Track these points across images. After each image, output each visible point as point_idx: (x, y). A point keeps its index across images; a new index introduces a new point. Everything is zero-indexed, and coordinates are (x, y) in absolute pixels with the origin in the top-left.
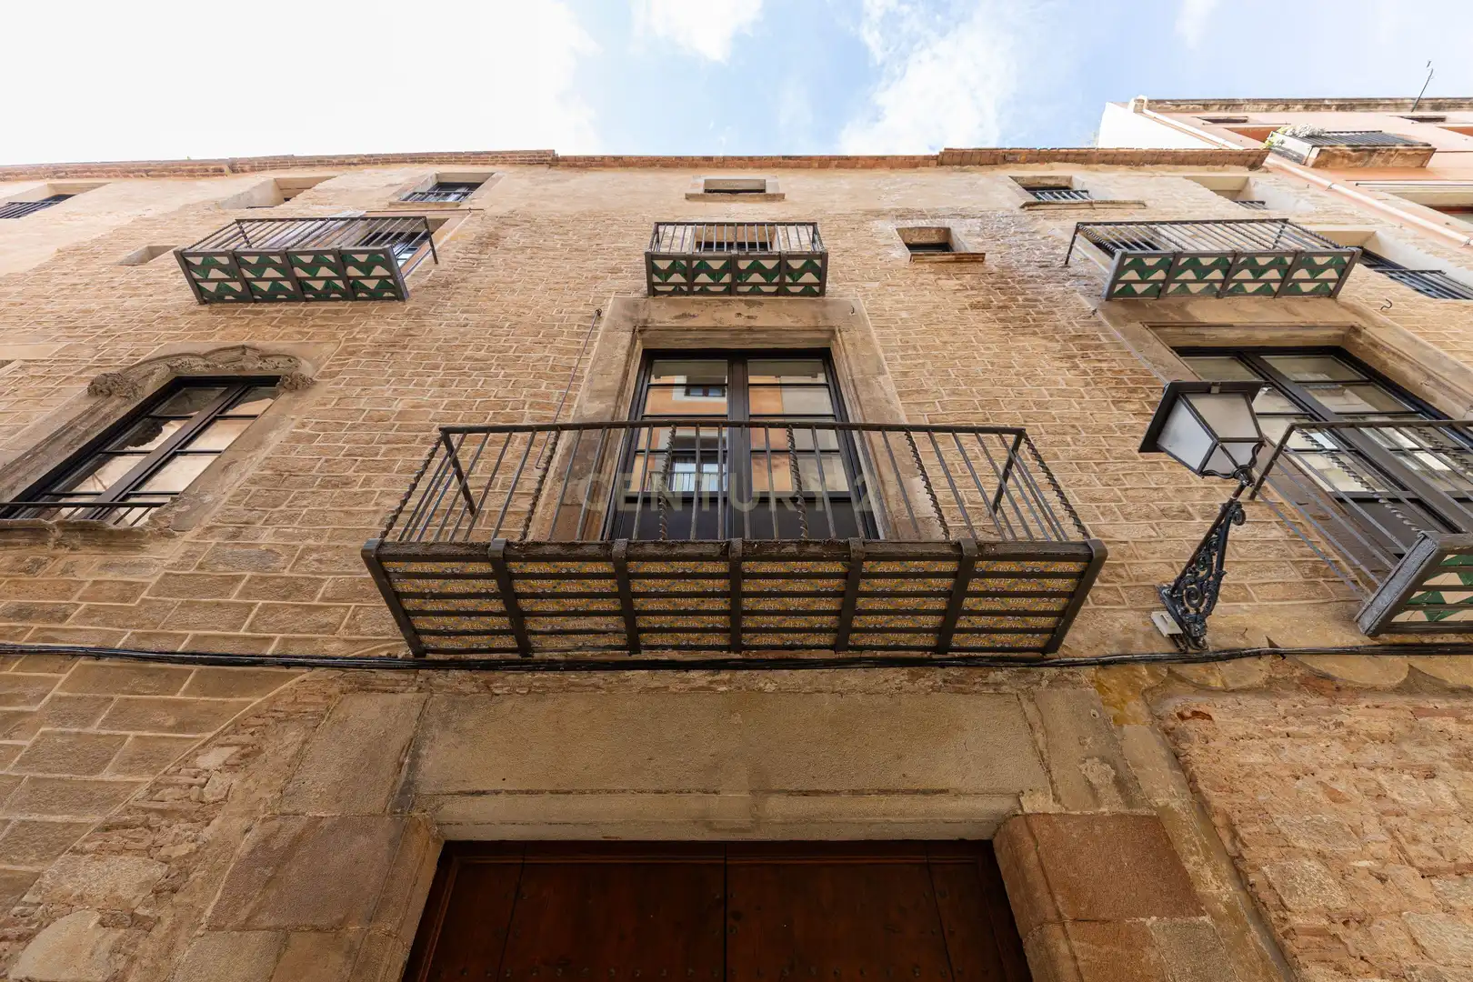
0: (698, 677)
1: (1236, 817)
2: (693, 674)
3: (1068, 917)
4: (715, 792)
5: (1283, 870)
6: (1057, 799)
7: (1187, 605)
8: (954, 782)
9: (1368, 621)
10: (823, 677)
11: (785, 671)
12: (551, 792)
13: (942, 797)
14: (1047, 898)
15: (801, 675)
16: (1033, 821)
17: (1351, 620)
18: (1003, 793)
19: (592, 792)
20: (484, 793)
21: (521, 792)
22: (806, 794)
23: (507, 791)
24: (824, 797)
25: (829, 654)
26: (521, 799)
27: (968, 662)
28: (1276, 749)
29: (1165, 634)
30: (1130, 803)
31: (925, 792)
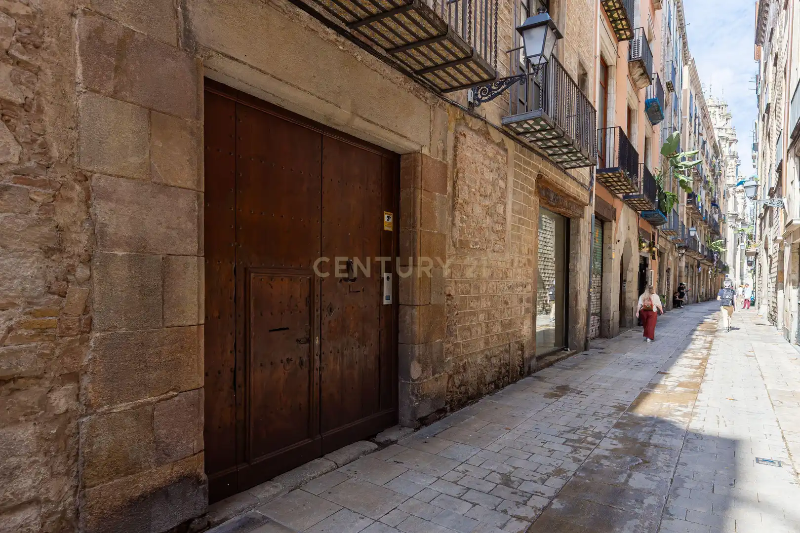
0: (331, 34)
1: (460, 171)
2: (329, 30)
3: (423, 188)
4: (340, 107)
5: (462, 188)
6: (430, 151)
7: (479, 92)
8: (408, 135)
9: (506, 121)
10: (378, 63)
11: (366, 52)
12: (272, 76)
13: (404, 139)
14: (420, 182)
15: (371, 57)
16: (423, 156)
17: (502, 117)
18: (418, 144)
19: (292, 85)
20: (237, 60)
21: (258, 69)
22: (369, 121)
23: (249, 65)
24: (373, 125)
25: (383, 53)
26: (257, 74)
27: (423, 84)
28: (473, 153)
29: (469, 100)
30: (444, 159)
31: (401, 135)
